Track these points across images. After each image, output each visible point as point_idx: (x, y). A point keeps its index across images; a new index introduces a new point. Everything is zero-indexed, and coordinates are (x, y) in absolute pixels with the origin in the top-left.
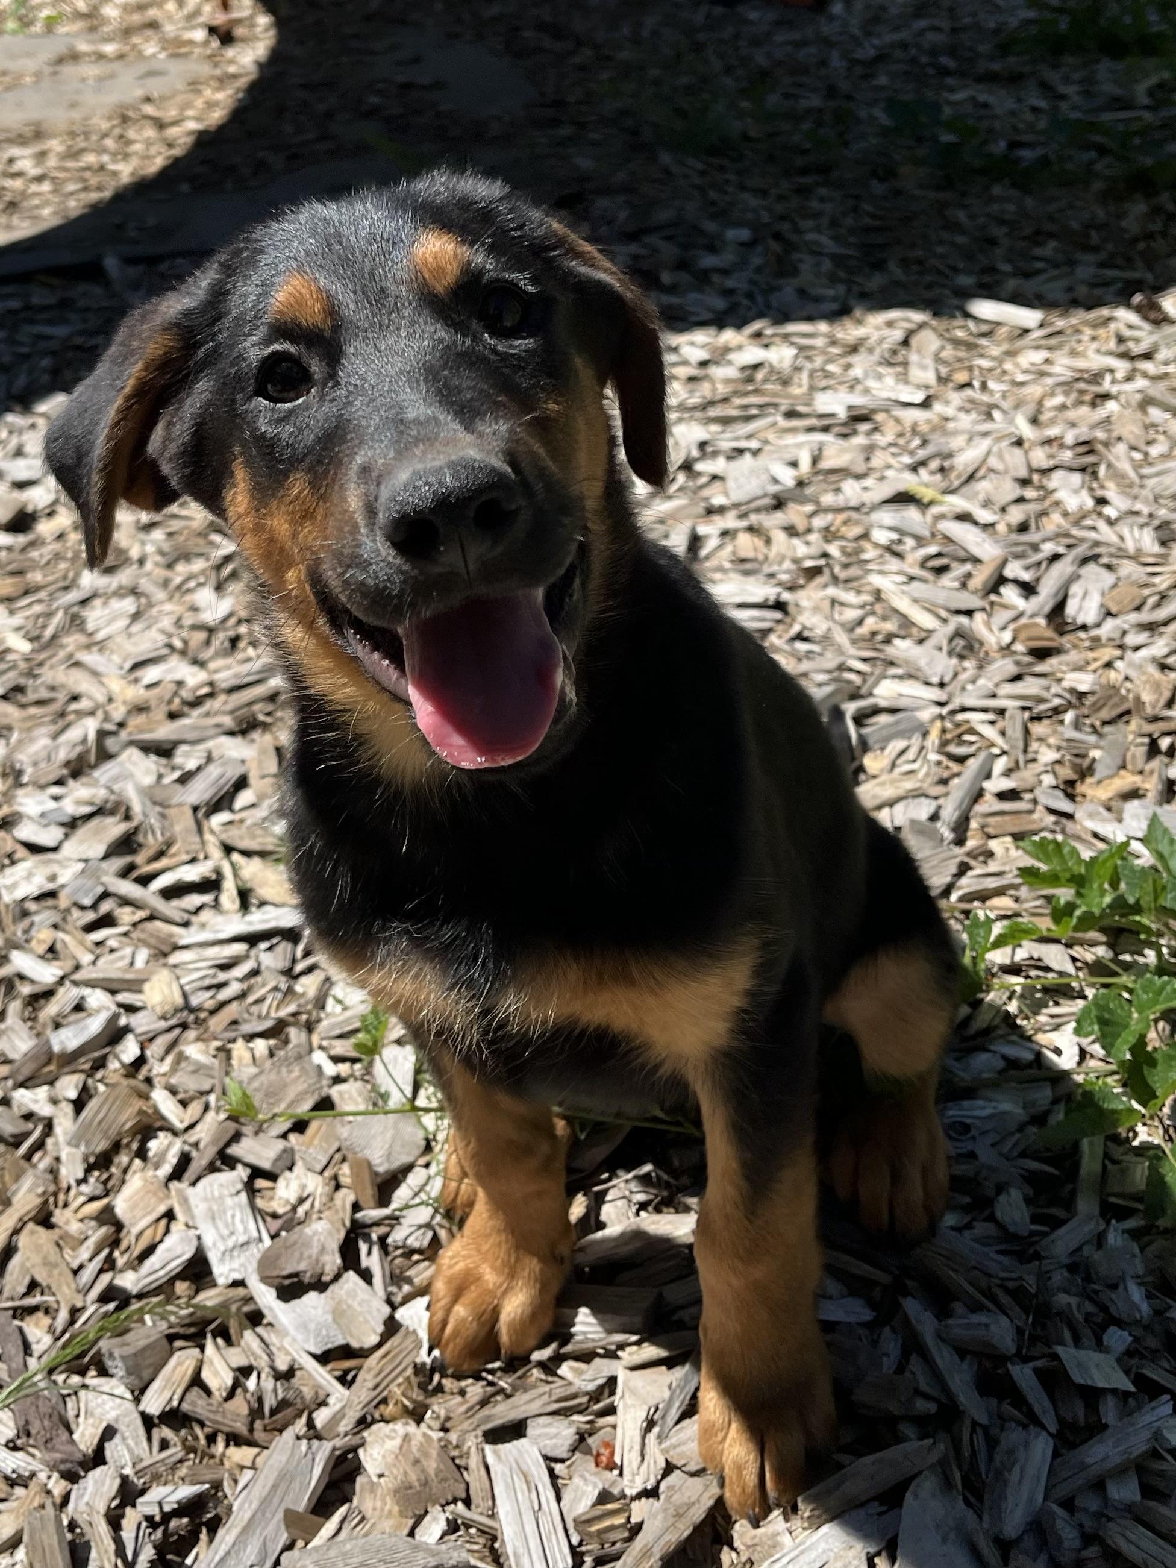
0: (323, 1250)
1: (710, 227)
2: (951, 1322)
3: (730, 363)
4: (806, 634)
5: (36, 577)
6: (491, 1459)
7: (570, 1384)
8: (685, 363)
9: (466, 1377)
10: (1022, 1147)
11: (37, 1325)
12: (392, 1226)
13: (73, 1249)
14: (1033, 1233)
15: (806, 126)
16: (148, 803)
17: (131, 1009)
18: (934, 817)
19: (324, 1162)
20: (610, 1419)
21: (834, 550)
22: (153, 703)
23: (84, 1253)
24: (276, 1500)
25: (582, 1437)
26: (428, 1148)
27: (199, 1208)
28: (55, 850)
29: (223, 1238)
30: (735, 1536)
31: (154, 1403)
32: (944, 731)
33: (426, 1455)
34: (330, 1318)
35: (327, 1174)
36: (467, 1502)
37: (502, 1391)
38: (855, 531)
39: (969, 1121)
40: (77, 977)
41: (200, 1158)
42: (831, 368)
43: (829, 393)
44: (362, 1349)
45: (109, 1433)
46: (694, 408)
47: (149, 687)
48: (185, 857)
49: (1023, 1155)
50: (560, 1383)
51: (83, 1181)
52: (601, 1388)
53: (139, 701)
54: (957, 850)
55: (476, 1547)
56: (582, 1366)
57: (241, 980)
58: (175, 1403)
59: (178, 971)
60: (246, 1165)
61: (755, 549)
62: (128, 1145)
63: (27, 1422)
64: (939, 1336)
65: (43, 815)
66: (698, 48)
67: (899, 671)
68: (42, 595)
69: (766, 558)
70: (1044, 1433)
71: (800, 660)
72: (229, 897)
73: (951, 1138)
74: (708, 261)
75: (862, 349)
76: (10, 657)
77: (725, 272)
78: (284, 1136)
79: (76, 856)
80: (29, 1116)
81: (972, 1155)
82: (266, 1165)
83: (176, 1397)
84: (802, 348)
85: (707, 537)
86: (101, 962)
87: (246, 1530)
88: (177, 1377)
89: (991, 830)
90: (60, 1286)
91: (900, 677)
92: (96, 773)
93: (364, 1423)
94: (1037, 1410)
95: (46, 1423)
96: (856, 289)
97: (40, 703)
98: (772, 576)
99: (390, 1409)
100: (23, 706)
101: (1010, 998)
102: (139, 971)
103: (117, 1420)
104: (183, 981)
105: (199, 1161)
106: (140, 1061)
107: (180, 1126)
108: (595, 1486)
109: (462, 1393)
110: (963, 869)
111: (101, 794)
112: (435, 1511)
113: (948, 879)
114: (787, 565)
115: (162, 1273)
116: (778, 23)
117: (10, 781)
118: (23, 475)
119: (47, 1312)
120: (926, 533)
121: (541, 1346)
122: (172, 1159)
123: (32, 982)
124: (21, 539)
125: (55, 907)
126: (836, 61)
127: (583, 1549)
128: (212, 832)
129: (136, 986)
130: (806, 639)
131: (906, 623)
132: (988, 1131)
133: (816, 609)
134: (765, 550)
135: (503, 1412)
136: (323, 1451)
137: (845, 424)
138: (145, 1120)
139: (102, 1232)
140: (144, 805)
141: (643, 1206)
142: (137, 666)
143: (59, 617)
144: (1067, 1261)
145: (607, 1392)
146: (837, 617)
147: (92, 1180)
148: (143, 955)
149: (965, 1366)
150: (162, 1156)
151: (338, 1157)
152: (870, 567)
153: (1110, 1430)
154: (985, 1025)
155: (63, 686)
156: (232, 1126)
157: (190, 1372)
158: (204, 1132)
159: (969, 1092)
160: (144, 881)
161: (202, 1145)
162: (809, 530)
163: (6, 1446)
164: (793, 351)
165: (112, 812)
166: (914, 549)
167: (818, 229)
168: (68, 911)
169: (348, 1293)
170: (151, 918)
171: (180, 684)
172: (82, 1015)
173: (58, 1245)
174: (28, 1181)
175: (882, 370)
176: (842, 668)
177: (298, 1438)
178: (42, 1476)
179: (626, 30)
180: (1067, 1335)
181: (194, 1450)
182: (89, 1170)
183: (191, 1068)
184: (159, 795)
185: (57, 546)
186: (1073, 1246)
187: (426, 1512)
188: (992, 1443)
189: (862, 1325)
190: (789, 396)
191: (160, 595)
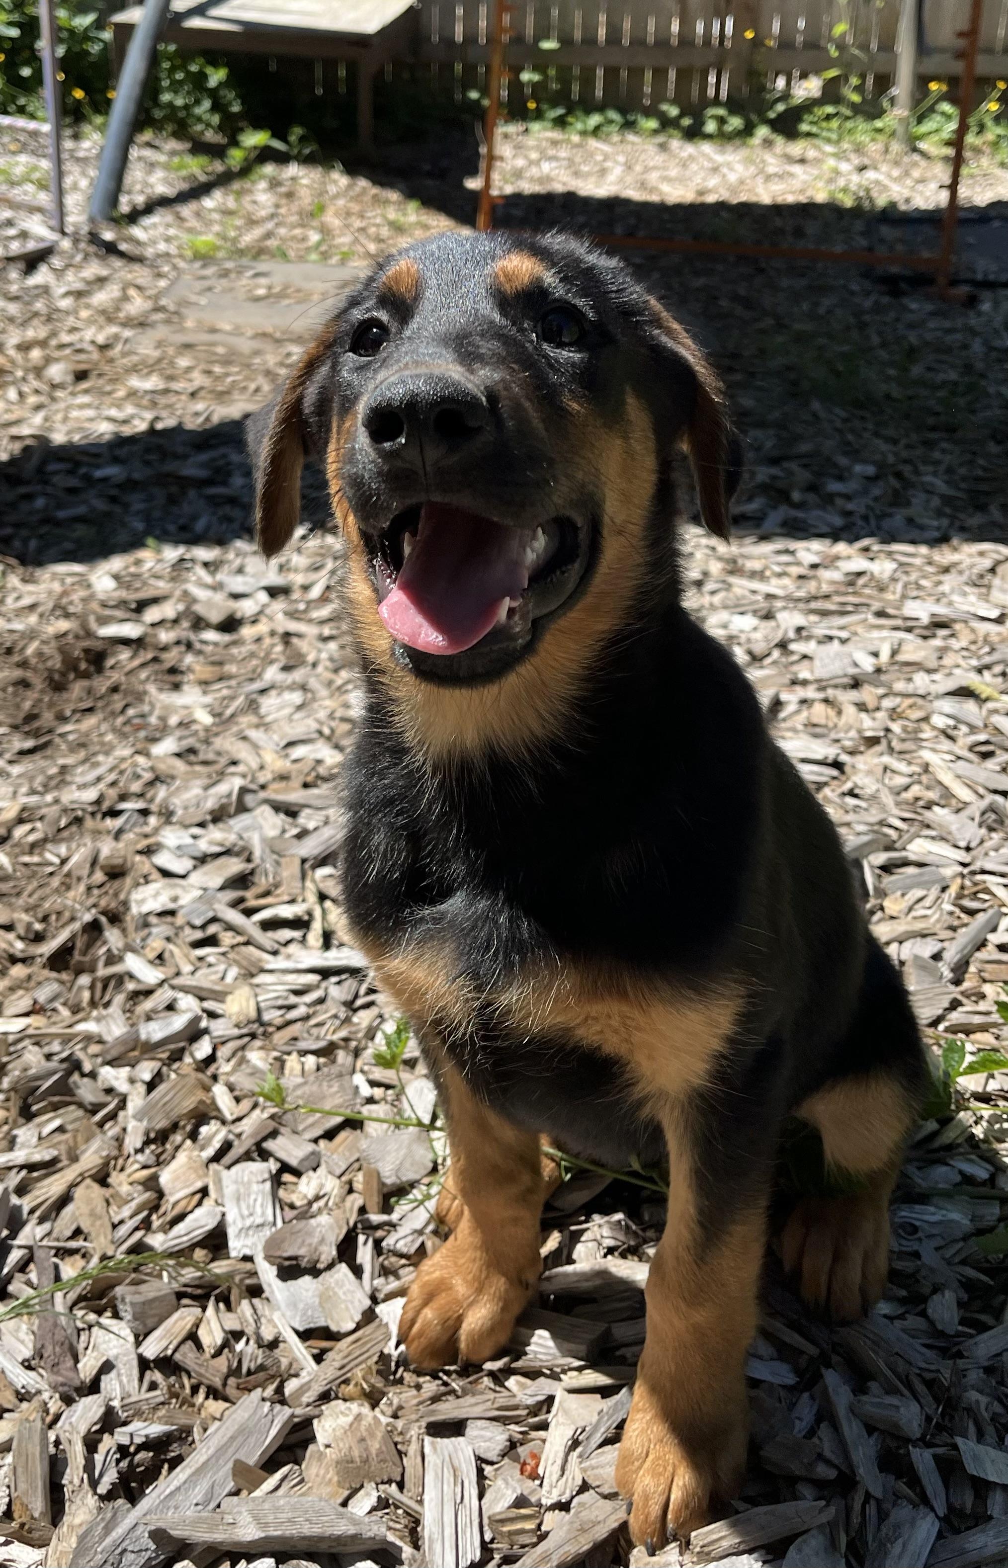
0: (322, 1241)
1: (843, 461)
2: (864, 1398)
3: (837, 568)
4: (857, 791)
5: (232, 669)
6: (427, 1450)
7: (514, 1396)
8: (798, 564)
9: (425, 1374)
10: (963, 1255)
11: (73, 1265)
12: (389, 1232)
13: (119, 1207)
14: (959, 1334)
15: (941, 394)
16: (267, 850)
17: (212, 1015)
18: (937, 957)
19: (344, 1167)
20: (542, 1434)
21: (896, 727)
22: (294, 775)
23: (126, 1212)
24: (231, 1451)
25: (513, 1445)
26: (434, 1170)
27: (229, 1189)
28: (183, 877)
29: (243, 1217)
30: (632, 1559)
31: (152, 1348)
32: (962, 887)
33: (372, 1435)
34: (317, 1300)
35: (344, 1178)
36: (401, 1486)
37: (453, 1392)
38: (917, 714)
39: (917, 1223)
40: (176, 982)
41: (240, 1146)
42: (923, 582)
43: (918, 602)
44: (338, 1333)
45: (107, 1367)
46: (799, 600)
47: (295, 761)
48: (286, 898)
49: (963, 1262)
50: (506, 1393)
51: (140, 1151)
52: (540, 1404)
53: (284, 772)
54: (952, 988)
55: (398, 1526)
56: (528, 1382)
57: (309, 1005)
58: (169, 1352)
59: (258, 990)
60: (277, 1159)
61: (827, 718)
62: (184, 1127)
63: (43, 1346)
64: (852, 1410)
65: (179, 847)
66: (862, 326)
67: (933, 833)
68: (233, 683)
69: (836, 726)
70: (932, 1515)
71: (847, 812)
72: (314, 936)
73: (899, 1236)
74: (834, 486)
75: (953, 570)
76: (194, 727)
77: (848, 497)
78: (316, 1141)
79: (197, 884)
80: (109, 1091)
81: (916, 1255)
82: (294, 1162)
83: (172, 1347)
84: (901, 564)
85: (787, 703)
86: (199, 973)
87: (199, 1472)
88: (176, 1329)
89: (986, 975)
90: (98, 1235)
91: (933, 838)
92: (232, 822)
93: (325, 1397)
94: (929, 1492)
95: (57, 1349)
96: (957, 524)
97: (205, 763)
98: (837, 741)
99: (350, 1389)
100: (191, 764)
101: (976, 1123)
102: (228, 985)
103: (117, 1357)
104: (260, 999)
105: (237, 1150)
106: (211, 1059)
107: (229, 1117)
108: (514, 1491)
109: (418, 1387)
110: (955, 1005)
111: (232, 838)
112: (370, 1487)
113: (940, 1012)
114: (853, 734)
115: (185, 1239)
116: (933, 314)
117: (163, 820)
118: (239, 588)
119: (84, 1256)
120: (980, 724)
121: (495, 1358)
122: (216, 1144)
123: (139, 981)
124: (226, 638)
125: (172, 924)
126: (977, 346)
127: (494, 1546)
128: (314, 881)
129: (220, 996)
130: (856, 796)
131: (948, 794)
132: (933, 1236)
133: (870, 772)
134: (835, 720)
135: (448, 1410)
136: (283, 1414)
137: (926, 628)
138: (201, 1107)
139: (144, 1196)
140: (263, 851)
141: (610, 1251)
142: (291, 744)
143: (240, 701)
144: (986, 1364)
145: (545, 1409)
146: (887, 781)
147: (147, 1151)
148: (233, 972)
149: (872, 1441)
150: (210, 1139)
151: (356, 1165)
152: (924, 744)
153: (993, 1522)
154: (948, 1141)
155: (227, 752)
156: (272, 1125)
157: (188, 1326)
158: (247, 1126)
159: (923, 1198)
160: (249, 912)
161: (244, 1137)
162: (878, 709)
163: (22, 1363)
164: (894, 566)
165: (237, 854)
166: (966, 735)
167: (935, 474)
168: (181, 928)
169: (337, 1283)
170: (247, 943)
171: (319, 762)
172: (170, 1013)
173: (108, 1202)
174: (96, 1144)
175: (967, 589)
176: (882, 823)
177: (263, 1400)
178: (46, 1396)
179: (805, 306)
180: (972, 1429)
181: (176, 1396)
182: (147, 1142)
183: (249, 1071)
184: (278, 846)
185: (253, 647)
186: (994, 1350)
187: (362, 1486)
188: (883, 1516)
189: (784, 1387)
190: (881, 600)
191: (323, 692)
